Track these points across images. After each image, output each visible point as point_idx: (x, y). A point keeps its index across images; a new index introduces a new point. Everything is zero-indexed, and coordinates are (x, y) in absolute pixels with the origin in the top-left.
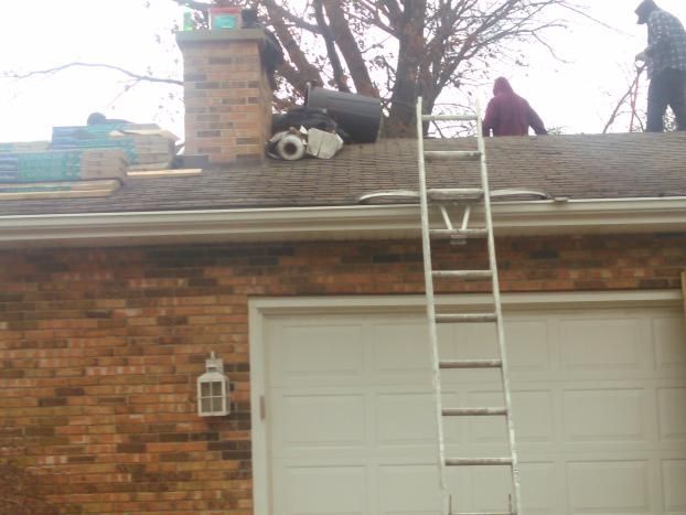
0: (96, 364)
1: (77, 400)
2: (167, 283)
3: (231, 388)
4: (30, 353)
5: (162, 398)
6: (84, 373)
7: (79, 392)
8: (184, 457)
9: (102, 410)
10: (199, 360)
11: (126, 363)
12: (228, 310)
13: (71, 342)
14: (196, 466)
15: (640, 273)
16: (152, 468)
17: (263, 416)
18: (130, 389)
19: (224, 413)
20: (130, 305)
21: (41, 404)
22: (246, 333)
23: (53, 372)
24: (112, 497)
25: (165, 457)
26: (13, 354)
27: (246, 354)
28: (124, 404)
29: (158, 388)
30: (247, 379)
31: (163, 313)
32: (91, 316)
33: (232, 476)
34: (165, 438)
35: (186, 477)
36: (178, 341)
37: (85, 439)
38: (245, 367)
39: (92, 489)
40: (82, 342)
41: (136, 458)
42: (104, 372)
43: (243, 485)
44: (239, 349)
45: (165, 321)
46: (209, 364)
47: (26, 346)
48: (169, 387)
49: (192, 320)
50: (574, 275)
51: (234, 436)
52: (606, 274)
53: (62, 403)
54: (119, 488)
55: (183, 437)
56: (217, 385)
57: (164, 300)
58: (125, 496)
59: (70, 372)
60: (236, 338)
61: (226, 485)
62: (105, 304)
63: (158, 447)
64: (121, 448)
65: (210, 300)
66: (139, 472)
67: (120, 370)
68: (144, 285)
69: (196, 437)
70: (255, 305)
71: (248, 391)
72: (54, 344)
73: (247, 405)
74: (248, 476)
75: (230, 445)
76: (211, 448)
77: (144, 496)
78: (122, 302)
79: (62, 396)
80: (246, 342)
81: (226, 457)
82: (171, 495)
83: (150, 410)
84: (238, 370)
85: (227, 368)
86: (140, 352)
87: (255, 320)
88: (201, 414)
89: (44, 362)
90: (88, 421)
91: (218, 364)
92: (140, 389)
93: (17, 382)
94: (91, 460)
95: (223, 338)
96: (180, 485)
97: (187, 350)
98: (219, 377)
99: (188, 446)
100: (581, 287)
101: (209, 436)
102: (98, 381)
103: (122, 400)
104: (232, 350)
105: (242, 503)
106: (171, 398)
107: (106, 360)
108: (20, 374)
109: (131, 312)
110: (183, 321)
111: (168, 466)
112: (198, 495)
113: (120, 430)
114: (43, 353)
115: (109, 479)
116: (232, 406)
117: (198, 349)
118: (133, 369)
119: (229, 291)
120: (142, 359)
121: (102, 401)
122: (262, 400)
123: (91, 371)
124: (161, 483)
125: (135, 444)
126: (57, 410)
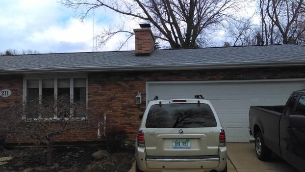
1: (114, 100)
2: (131, 79)
3: (142, 98)
4: (105, 92)
5: (129, 100)
7: (114, 99)
8: (133, 111)
9: (118, 102)
10: (136, 93)
11: (123, 94)
12: (142, 84)
13: (113, 90)
14: (135, 113)
15: (222, 77)
16: (128, 113)
18: (124, 98)
21: (107, 101)
22: (145, 88)
23: (109, 95)
24: (120, 118)
25: (130, 111)
26: (102, 92)
27: (145, 92)
28: (122, 101)
29: (129, 98)
30: (145, 97)
31: (130, 84)
32: (117, 85)
34: (130, 107)
35: (134, 115)
36: (133, 90)
37: (115, 108)
38: (145, 94)
39: (116, 117)
40: (115, 90)
41: (125, 111)
42: (119, 95)
45: (130, 86)
46: (138, 94)
47: (104, 90)
48: (131, 98)
49: (135, 86)
50: (209, 77)
51: (143, 107)
52: (215, 77)
54: (121, 117)
55: (133, 107)
56: (139, 98)
57: (130, 82)
58: (123, 118)
59: (113, 95)
60: (143, 89)
62: (119, 82)
63: (128, 109)
64: (122, 109)
65: (138, 82)
66: (125, 114)
68: (126, 79)
69: (136, 107)
70: (147, 83)
71: (145, 99)
72: (109, 90)
73: (145, 101)
76: (138, 109)
77: (126, 118)
78: (122, 82)
79: (111, 99)
80: (145, 90)
81: (141, 111)
82: (131, 118)
83: (127, 102)
84: (144, 95)
85: (141, 95)
86: (125, 92)
87: (147, 86)
88: (136, 103)
89: (108, 93)
90: (116, 104)
91: (140, 94)
93: (103, 97)
94: (116, 111)
95: (141, 89)
97: (134, 91)
98: (140, 96)
99: (134, 109)
100: (210, 80)
101: (138, 107)
102: (118, 97)
103: (122, 100)
104: (142, 91)
106: (131, 100)
107: (119, 93)
108: (103, 96)
109: (124, 84)
110: (133, 86)
111: (130, 113)
113: (122, 106)
114: (107, 91)
115: (119, 115)
116: (142, 102)
117: (135, 91)
119: (142, 80)
121: (118, 100)
123: (116, 95)
124: (129, 116)
125: (124, 109)
126: (110, 102)
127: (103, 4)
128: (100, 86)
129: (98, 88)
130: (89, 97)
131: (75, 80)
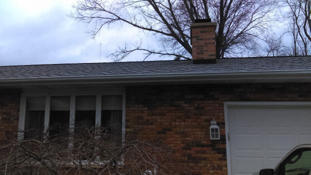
0: (175, 121)
1: (170, 132)
3: (221, 131)
4: (154, 117)
5: (197, 133)
6: (171, 124)
7: (170, 130)
8: (204, 152)
9: (177, 136)
10: (209, 121)
11: (184, 121)
12: (217, 105)
13: (167, 114)
14: (208, 156)
16: (193, 156)
17: (229, 139)
18: (186, 130)
19: (219, 139)
20: (185, 103)
21: (158, 133)
22: (223, 113)
23: (161, 123)
25: (198, 152)
26: (149, 118)
27: (224, 119)
29: (195, 130)
30: (224, 128)
31: (196, 105)
33: (220, 159)
34: (197, 146)
35: (205, 159)
37: (172, 145)
38: (224, 124)
40: (170, 114)
41: (188, 152)
42: (177, 124)
43: (224, 163)
44: (221, 118)
46: (212, 122)
47: (153, 115)
48: (199, 129)
49: (206, 108)
51: (221, 146)
53: (165, 133)
54: (183, 161)
55: (203, 146)
56: (217, 129)
57: (197, 102)
58: (185, 165)
59: (167, 123)
60: (220, 114)
61: (218, 162)
62: (177, 103)
63: (196, 148)
64: (183, 148)
65: (211, 102)
66: (189, 156)
67: (183, 123)
68: (190, 97)
69: (208, 146)
70: (226, 104)
71: (225, 131)
73: (224, 136)
74: (226, 160)
75: (220, 149)
76: (213, 150)
77: (192, 164)
78: (183, 102)
79: (164, 131)
80: (223, 116)
81: (218, 153)
82: (200, 165)
83: (192, 137)
84: (222, 124)
85: (218, 124)
86: (189, 118)
87: (225, 108)
88: (211, 139)
89: (159, 120)
90: (173, 139)
91: (215, 123)
92: (189, 130)
93: (150, 126)
95: (216, 114)
96: (203, 161)
97: (204, 117)
99: (205, 149)
101: (212, 146)
102: (176, 127)
103: (183, 133)
104: (219, 118)
105: (224, 168)
106: (199, 133)
107: (178, 120)
108: (152, 124)
109: (186, 105)
111: (199, 155)
112: (209, 165)
113: (183, 143)
114: (158, 117)
115: (180, 158)
116: (220, 136)
117: (208, 117)
118: (187, 123)
119: (217, 99)
120: (190, 120)
121: (177, 133)
122: (228, 134)
123: (173, 123)
124: (196, 160)
125: (188, 147)
126: (163, 135)
127: (119, 18)
128: (146, 109)
129: (142, 112)
130: (127, 127)
131: (104, 99)
